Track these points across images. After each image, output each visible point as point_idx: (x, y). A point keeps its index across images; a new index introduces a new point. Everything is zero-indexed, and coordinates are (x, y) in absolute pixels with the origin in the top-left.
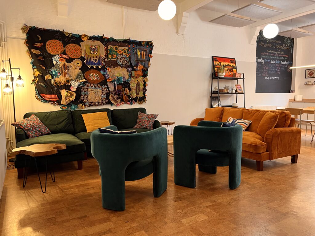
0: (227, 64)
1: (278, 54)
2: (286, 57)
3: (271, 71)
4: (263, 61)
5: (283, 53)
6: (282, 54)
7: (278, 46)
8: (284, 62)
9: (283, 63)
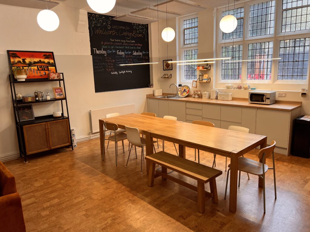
0: (37, 60)
2: (139, 46)
4: (104, 52)
5: (134, 41)
6: (133, 43)
7: (125, 34)
8: (137, 52)
9: (135, 54)
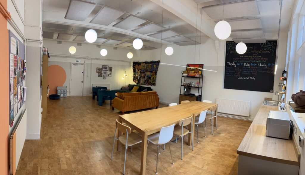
1: (252, 58)
2: (265, 60)
3: (245, 72)
4: (235, 64)
5: (260, 57)
8: (262, 64)
